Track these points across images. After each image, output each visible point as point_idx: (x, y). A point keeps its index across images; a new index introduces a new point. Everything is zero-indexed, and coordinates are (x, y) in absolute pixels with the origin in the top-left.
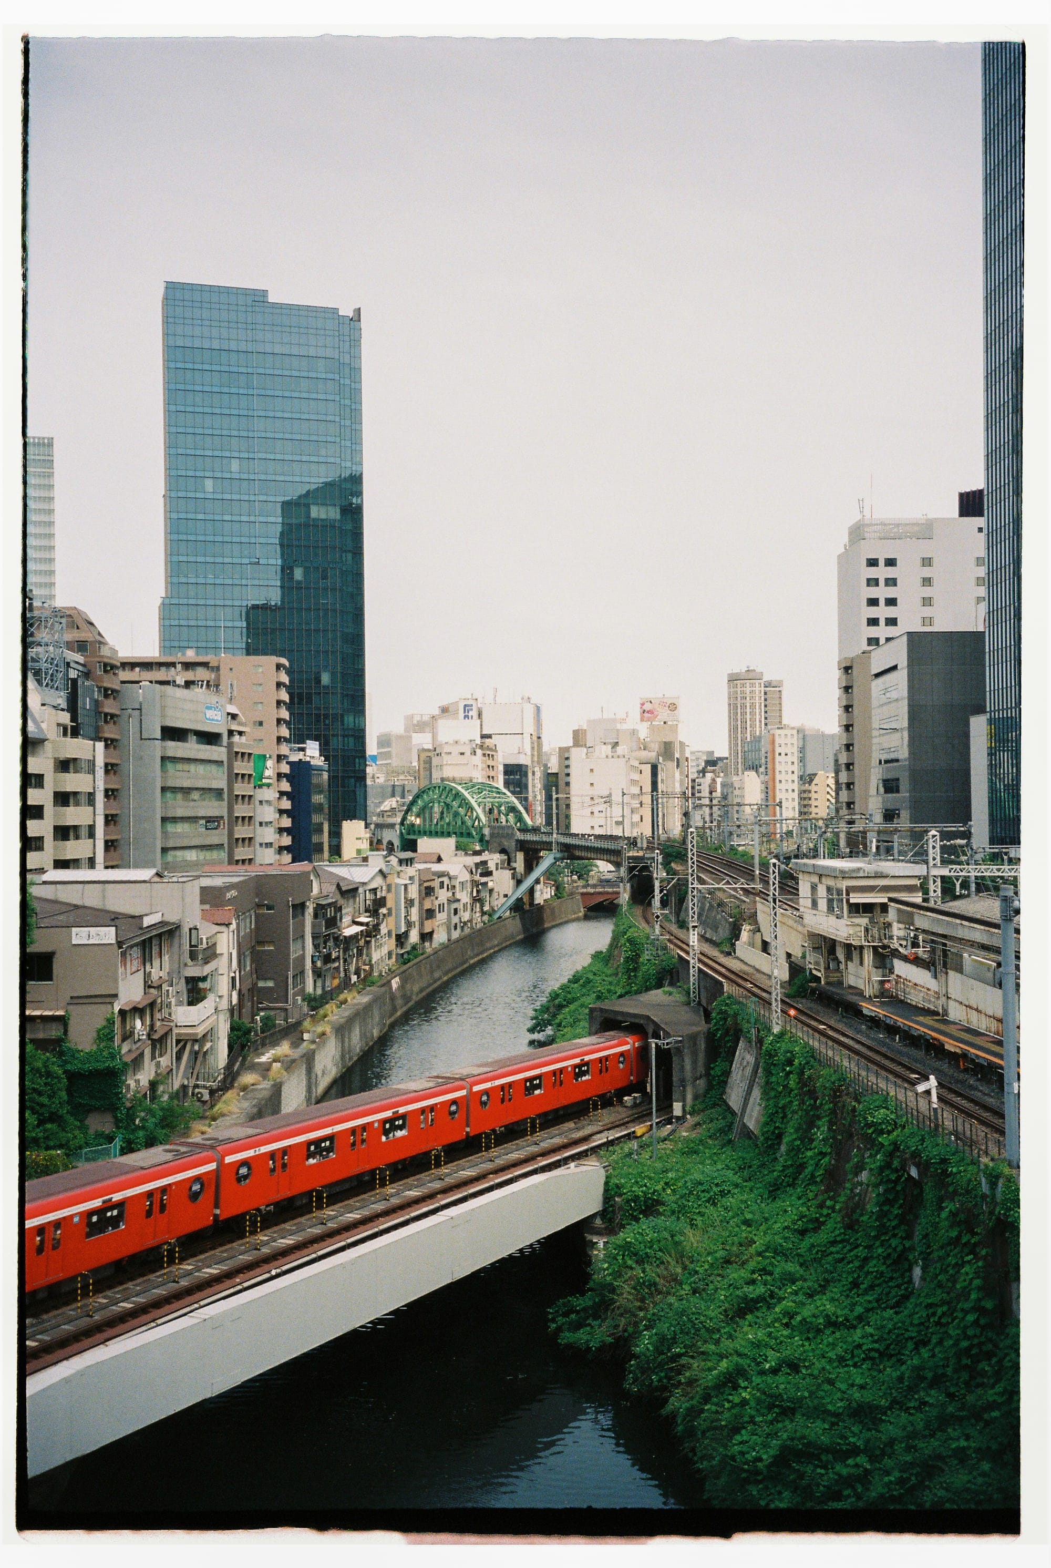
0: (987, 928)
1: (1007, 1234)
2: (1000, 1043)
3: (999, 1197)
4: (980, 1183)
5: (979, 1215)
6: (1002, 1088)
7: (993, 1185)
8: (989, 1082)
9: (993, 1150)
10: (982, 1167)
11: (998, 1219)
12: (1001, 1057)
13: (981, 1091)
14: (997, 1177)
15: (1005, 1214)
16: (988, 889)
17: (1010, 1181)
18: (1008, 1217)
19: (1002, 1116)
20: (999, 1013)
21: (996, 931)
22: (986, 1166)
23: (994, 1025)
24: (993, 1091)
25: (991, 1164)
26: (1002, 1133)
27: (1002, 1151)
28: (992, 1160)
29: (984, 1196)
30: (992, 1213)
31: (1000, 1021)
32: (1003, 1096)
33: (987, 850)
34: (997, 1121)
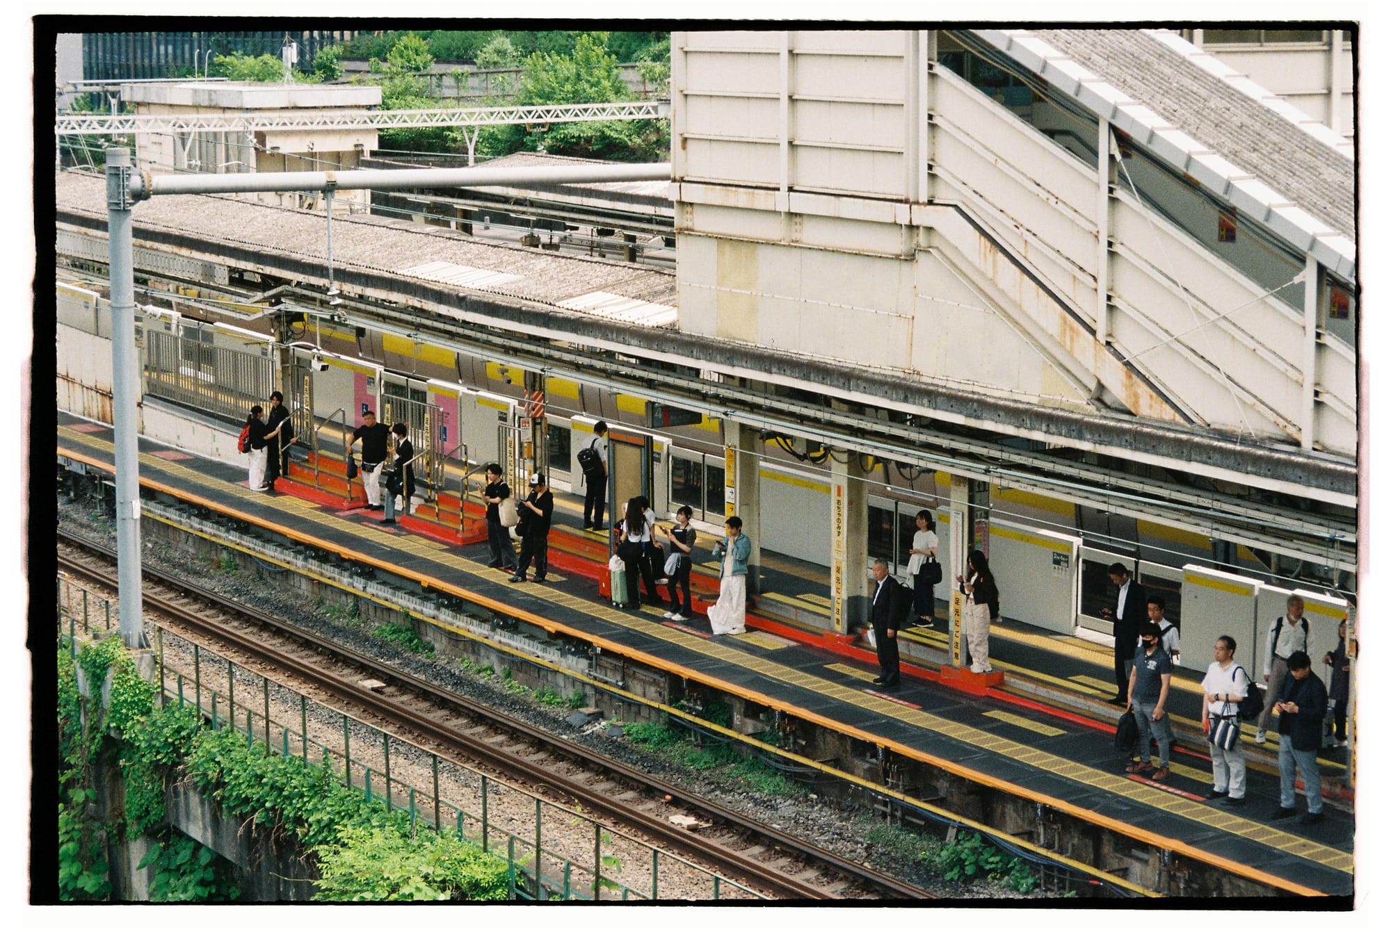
0: (84, 230)
1: (122, 762)
2: (108, 435)
3: (107, 700)
4: (74, 680)
5: (71, 735)
6: (112, 513)
7: (97, 679)
8: (89, 504)
9: (97, 619)
10: (78, 651)
11: (107, 738)
12: (110, 458)
13: (74, 521)
14: (104, 667)
15: (118, 728)
16: (83, 161)
17: (126, 672)
18: (121, 732)
19: (113, 562)
20: (106, 383)
21: (99, 233)
22: (86, 650)
23: (96, 404)
24: (96, 519)
25: (94, 645)
26: (113, 590)
27: (112, 621)
28: (96, 637)
29: (81, 702)
30: (94, 729)
31: (108, 395)
32: (113, 526)
33: (81, 88)
34: (102, 570)
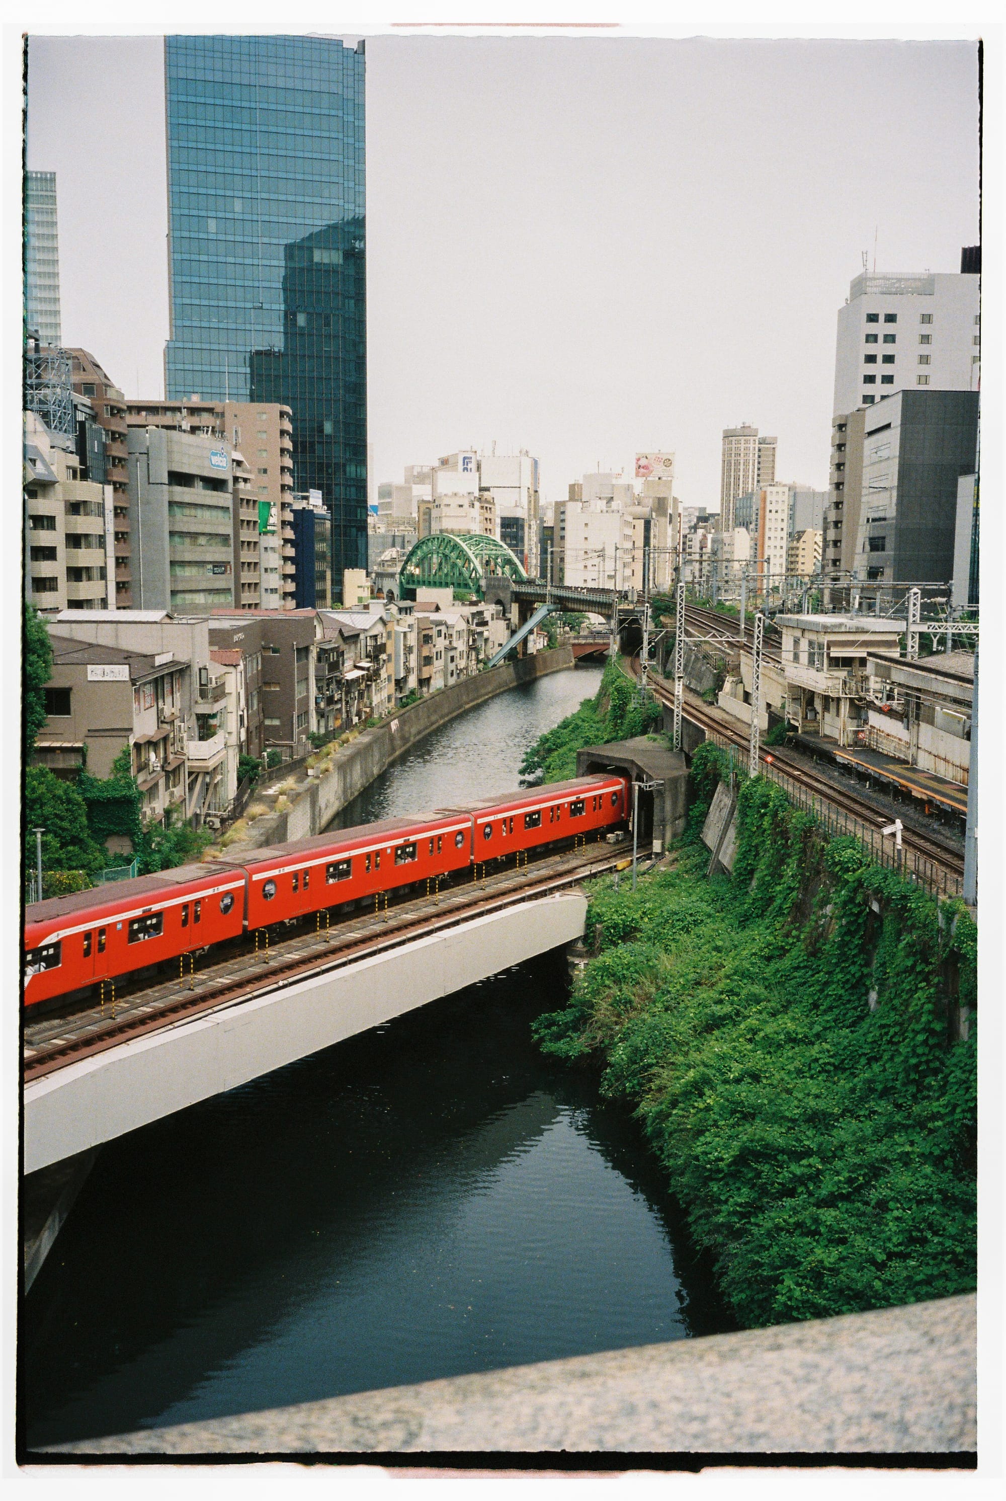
0: (961, 683)
1: (959, 965)
2: (965, 791)
3: (954, 930)
4: (937, 918)
5: (934, 946)
6: (963, 833)
7: (949, 920)
8: (952, 827)
9: (951, 889)
10: (940, 904)
11: (952, 951)
12: (965, 803)
13: (943, 835)
14: (954, 913)
15: (958, 946)
16: (963, 646)
17: (965, 917)
18: (960, 949)
19: (961, 858)
20: (966, 764)
21: (969, 686)
22: (944, 903)
23: (960, 774)
24: (955, 835)
25: (948, 901)
26: (961, 874)
27: (960, 890)
28: (950, 897)
29: (940, 930)
30: (946, 945)
31: (966, 770)
32: (964, 839)
33: (966, 608)
34: (956, 862)
